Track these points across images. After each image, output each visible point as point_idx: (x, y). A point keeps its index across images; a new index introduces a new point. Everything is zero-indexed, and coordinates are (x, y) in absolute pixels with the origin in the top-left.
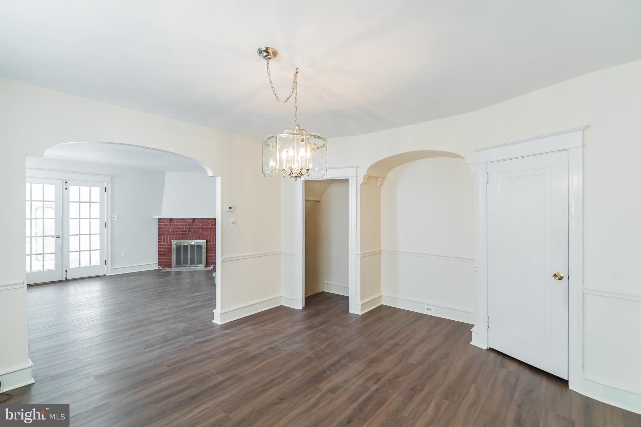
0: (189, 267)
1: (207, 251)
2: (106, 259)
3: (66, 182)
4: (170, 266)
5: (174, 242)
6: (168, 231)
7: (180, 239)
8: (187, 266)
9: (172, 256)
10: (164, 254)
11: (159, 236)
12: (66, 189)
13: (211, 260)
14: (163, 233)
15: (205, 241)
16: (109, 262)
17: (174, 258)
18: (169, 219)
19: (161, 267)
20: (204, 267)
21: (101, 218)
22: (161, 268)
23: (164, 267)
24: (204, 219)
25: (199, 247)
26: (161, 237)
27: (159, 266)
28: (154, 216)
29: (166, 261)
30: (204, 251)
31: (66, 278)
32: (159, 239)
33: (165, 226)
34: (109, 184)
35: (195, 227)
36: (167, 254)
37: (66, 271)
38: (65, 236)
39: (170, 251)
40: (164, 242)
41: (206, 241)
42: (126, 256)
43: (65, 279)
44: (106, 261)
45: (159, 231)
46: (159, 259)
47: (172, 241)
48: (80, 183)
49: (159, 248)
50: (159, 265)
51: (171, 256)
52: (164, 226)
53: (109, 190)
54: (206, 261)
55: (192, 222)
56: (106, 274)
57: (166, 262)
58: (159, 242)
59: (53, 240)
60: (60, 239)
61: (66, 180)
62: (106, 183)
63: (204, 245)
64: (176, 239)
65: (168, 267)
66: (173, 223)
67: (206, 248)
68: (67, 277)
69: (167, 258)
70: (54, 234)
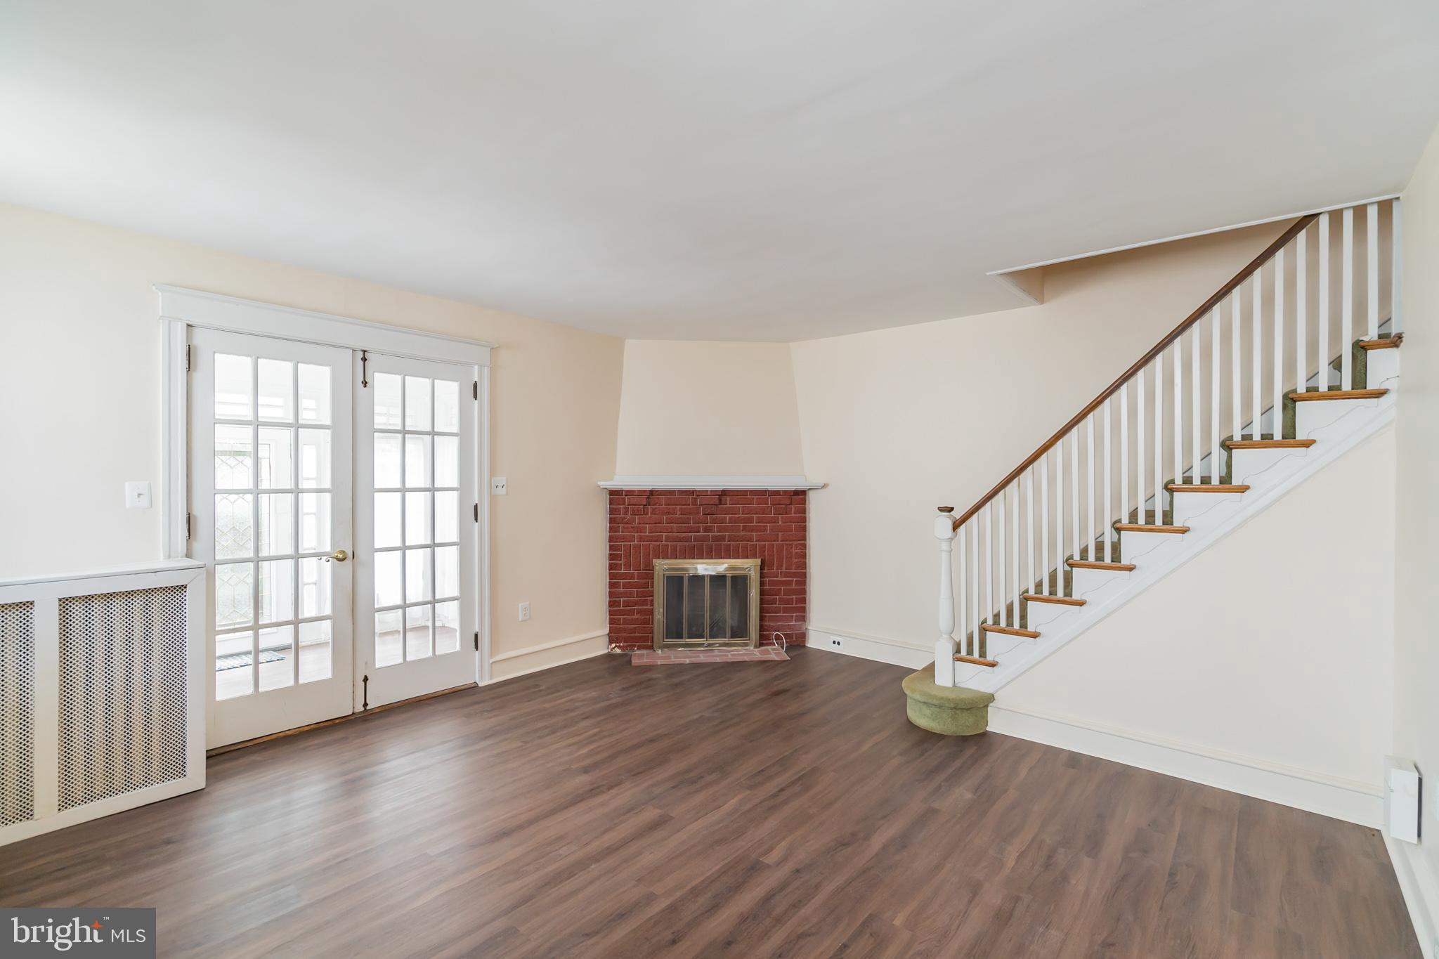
0: (709, 645)
1: (762, 593)
2: (477, 629)
3: (364, 359)
4: (647, 643)
5: (662, 566)
6: (640, 530)
7: (676, 558)
8: (701, 645)
9: (656, 613)
10: (627, 604)
11: (611, 548)
12: (365, 383)
13: (772, 624)
14: (624, 539)
15: (758, 561)
16: (485, 641)
17: (661, 617)
18: (645, 491)
19: (619, 647)
20: (756, 647)
21: (463, 488)
22: (618, 651)
23: (627, 647)
24: (752, 491)
25: (739, 582)
26: (618, 550)
27: (613, 645)
28: (599, 483)
29: (635, 628)
30: (754, 594)
31: (366, 705)
32: (612, 557)
33: (629, 516)
34: (486, 370)
35: (726, 518)
36: (636, 603)
37: (366, 679)
38: (361, 553)
39: (647, 595)
40: (627, 565)
41: (762, 560)
42: (528, 617)
43: (363, 709)
44: (476, 636)
45: (611, 529)
46: (612, 622)
47: (656, 562)
48: (406, 364)
49: (612, 585)
50: (611, 642)
51: (651, 613)
52: (626, 513)
53: (484, 391)
54: (762, 628)
55: (717, 502)
56: (477, 681)
57: (634, 631)
58: (611, 567)
59: (327, 567)
60: (348, 563)
61: (364, 351)
62: (476, 367)
63: (754, 576)
64: (666, 557)
65: (639, 648)
66: (655, 504)
67: (762, 584)
68: (367, 702)
69: (636, 616)
70: (328, 548)
